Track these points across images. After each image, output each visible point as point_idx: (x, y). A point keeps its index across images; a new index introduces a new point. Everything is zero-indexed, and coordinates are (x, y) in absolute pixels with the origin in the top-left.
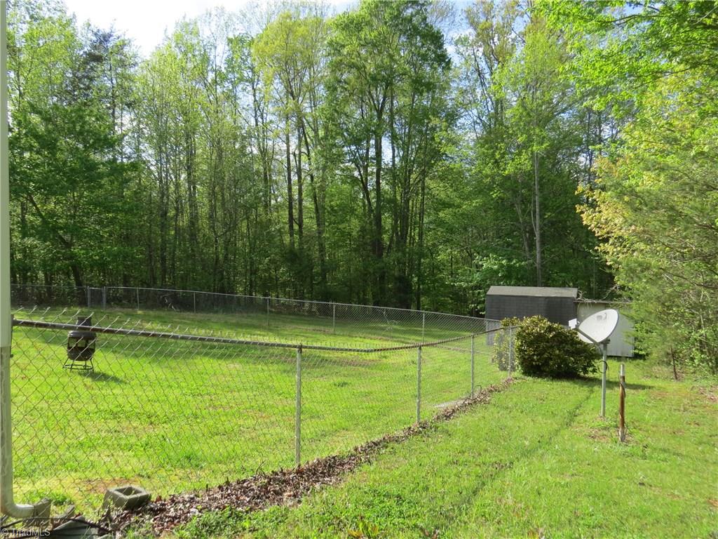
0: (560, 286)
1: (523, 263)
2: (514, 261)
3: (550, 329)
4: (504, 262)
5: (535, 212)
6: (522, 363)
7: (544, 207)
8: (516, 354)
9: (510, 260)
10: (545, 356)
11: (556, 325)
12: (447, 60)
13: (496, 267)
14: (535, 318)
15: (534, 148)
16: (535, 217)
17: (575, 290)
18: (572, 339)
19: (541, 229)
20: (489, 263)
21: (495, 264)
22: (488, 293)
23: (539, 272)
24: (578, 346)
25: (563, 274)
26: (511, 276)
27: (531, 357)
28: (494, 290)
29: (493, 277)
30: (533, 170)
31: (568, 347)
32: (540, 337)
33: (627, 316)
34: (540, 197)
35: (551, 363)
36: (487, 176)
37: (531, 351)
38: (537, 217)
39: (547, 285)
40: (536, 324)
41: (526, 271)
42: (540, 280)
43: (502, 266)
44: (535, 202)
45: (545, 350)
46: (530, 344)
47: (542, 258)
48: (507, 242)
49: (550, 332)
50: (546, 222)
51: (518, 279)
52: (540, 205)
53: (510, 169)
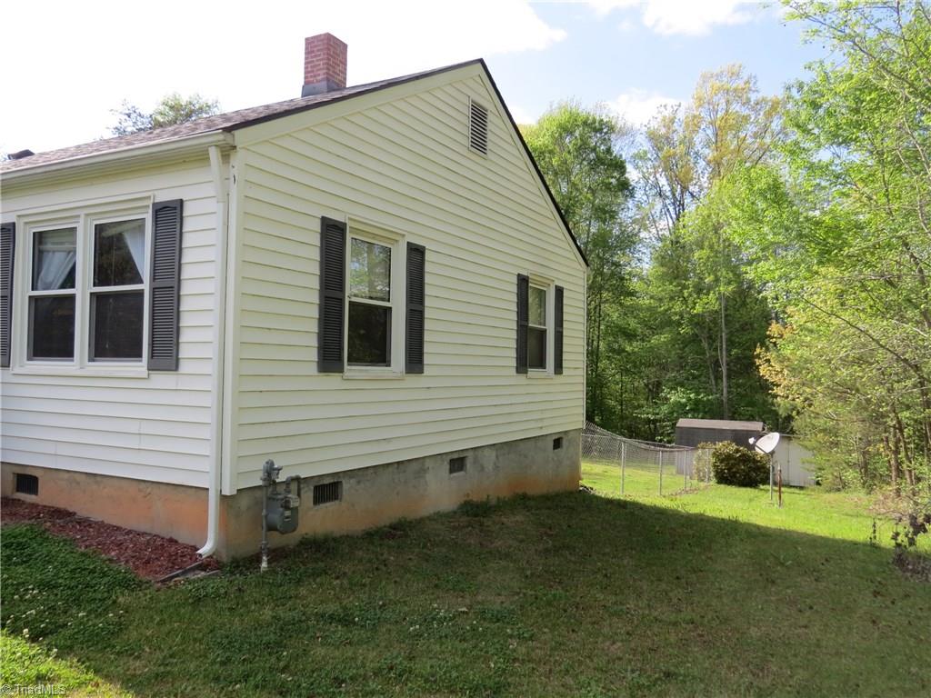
0: (748, 420)
1: (710, 397)
2: (702, 395)
3: (737, 451)
4: (692, 396)
5: (721, 346)
6: (715, 476)
7: (731, 344)
8: (712, 468)
9: (698, 393)
10: (734, 470)
11: (741, 448)
12: (630, 188)
13: (684, 400)
14: (726, 443)
15: (721, 289)
16: (721, 353)
17: (761, 424)
18: (754, 459)
19: (728, 365)
20: (676, 397)
21: (683, 397)
22: (677, 425)
23: (726, 406)
24: (759, 464)
25: (750, 409)
26: (698, 409)
27: (722, 470)
28: (682, 423)
29: (681, 410)
30: (721, 309)
31: (751, 465)
32: (729, 457)
33: (802, 445)
34: (727, 334)
35: (738, 475)
36: (676, 314)
37: (723, 466)
38: (724, 353)
39: (732, 418)
40: (727, 447)
41: (712, 404)
42: (727, 414)
43: (689, 399)
44: (721, 337)
45: (733, 465)
46: (722, 461)
47: (729, 392)
48: (692, 374)
49: (737, 453)
50: (732, 357)
51: (706, 413)
52: (727, 341)
53: (698, 309)
